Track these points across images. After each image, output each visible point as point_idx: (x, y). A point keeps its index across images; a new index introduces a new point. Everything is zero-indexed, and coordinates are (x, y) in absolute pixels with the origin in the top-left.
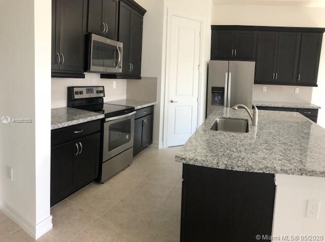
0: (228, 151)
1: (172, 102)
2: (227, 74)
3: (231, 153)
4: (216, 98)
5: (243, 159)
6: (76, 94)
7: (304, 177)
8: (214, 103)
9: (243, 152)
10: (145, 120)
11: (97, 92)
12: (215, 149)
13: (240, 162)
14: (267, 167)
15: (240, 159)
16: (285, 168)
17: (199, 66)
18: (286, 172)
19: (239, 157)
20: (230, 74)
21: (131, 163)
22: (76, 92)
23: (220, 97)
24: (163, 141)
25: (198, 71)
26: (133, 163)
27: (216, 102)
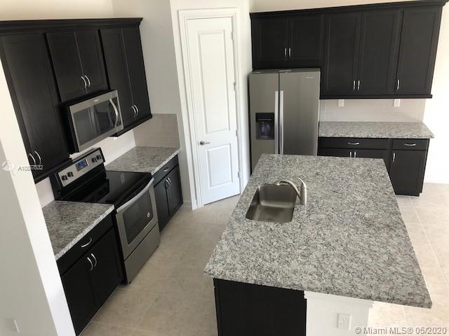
0: (260, 260)
1: (202, 143)
2: (277, 93)
3: (263, 263)
4: (263, 128)
5: (274, 272)
6: (63, 179)
7: (330, 295)
8: (260, 135)
9: (275, 262)
10: (168, 180)
11: (93, 160)
12: (247, 257)
13: (269, 277)
14: (294, 284)
15: (271, 273)
16: (312, 286)
17: (235, 84)
18: (312, 290)
19: (270, 269)
20: (282, 92)
21: (159, 242)
22: (63, 177)
23: (268, 126)
24: (196, 198)
25: (234, 92)
26: (162, 240)
27: (263, 134)
